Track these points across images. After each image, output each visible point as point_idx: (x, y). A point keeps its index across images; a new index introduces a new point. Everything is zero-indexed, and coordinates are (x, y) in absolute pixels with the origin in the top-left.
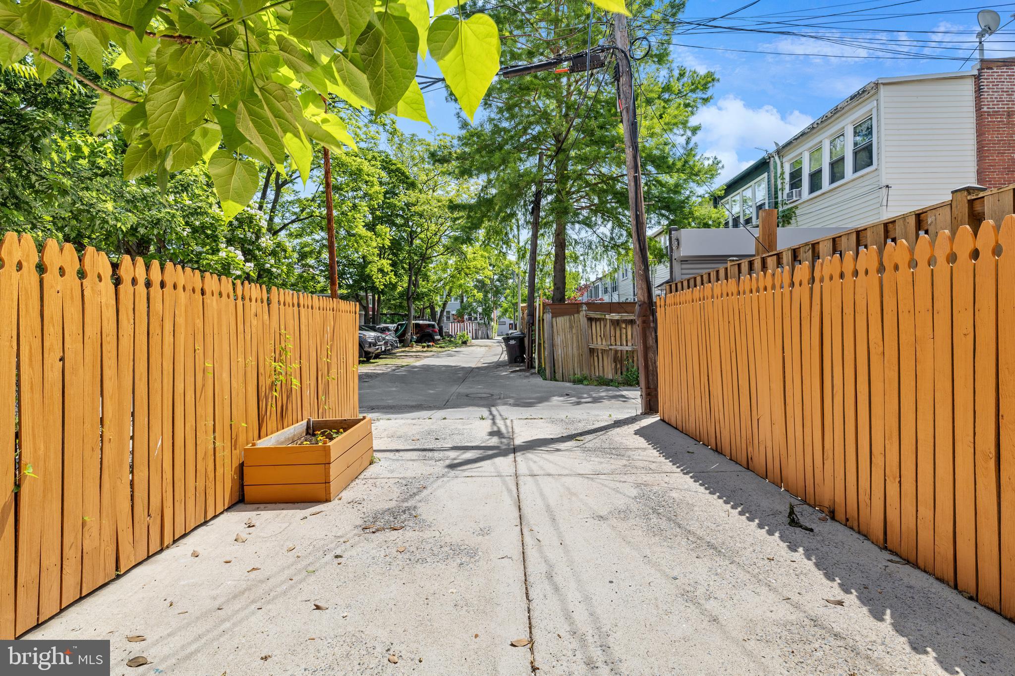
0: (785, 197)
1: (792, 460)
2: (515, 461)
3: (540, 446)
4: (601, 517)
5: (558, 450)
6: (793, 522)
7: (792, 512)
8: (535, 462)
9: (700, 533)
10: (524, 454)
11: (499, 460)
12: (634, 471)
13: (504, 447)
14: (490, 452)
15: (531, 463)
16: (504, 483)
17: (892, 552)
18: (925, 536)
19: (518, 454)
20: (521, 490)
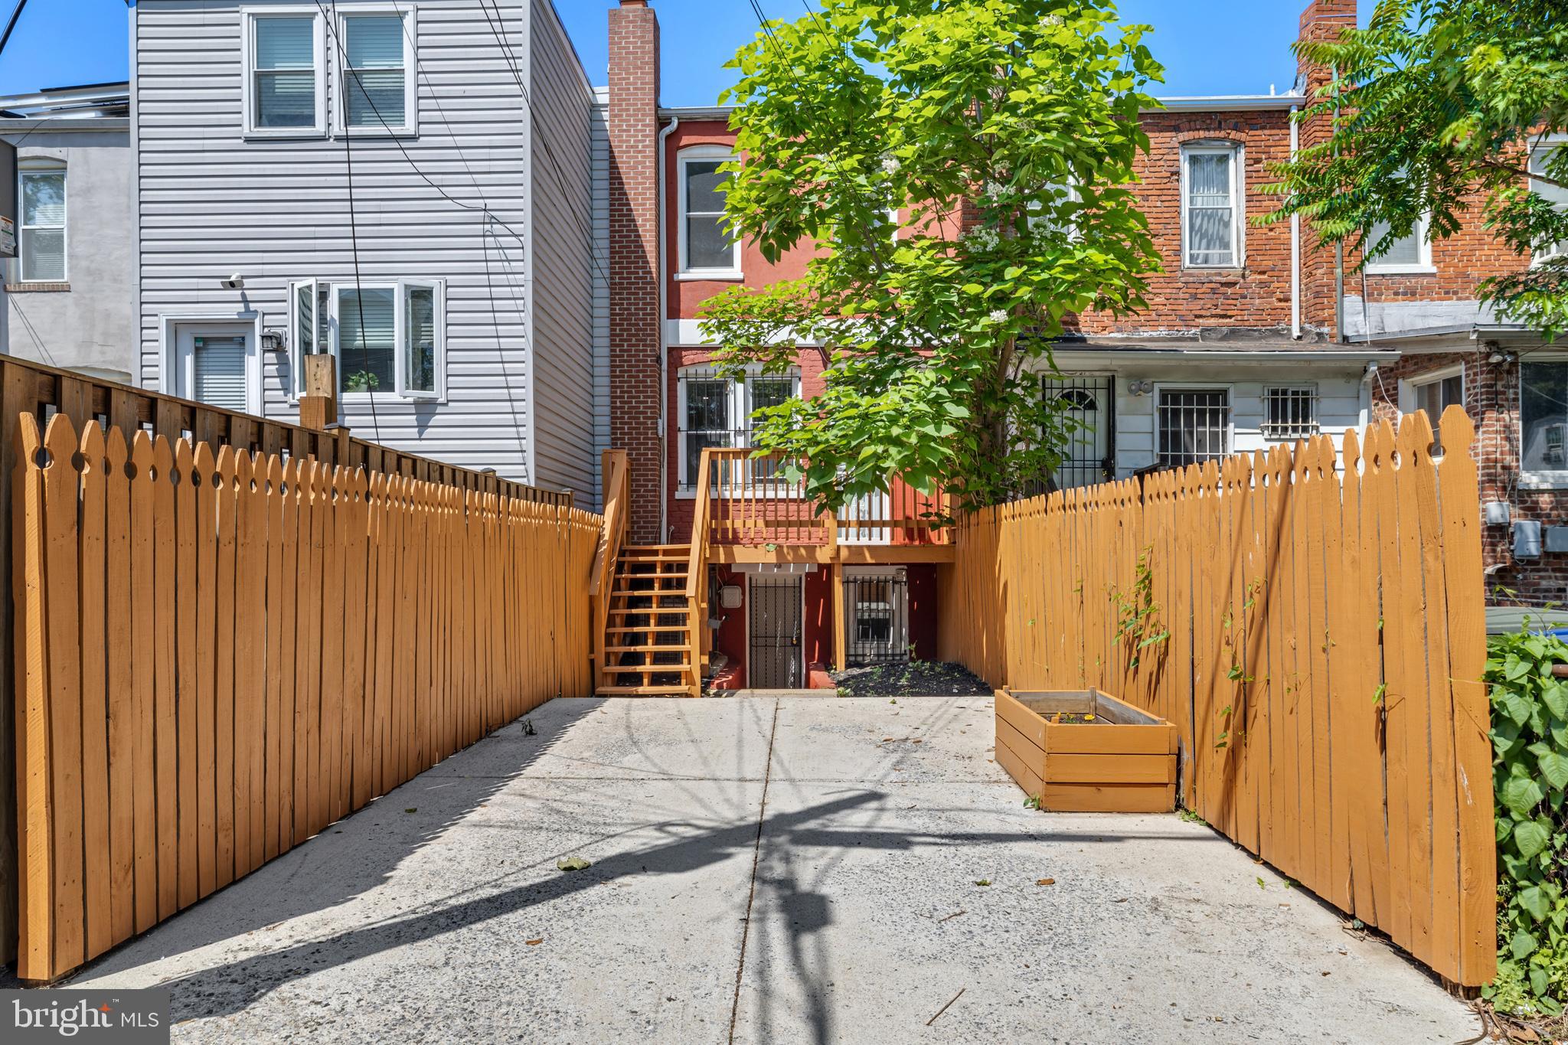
2: (763, 804)
3: (697, 840)
5: (661, 827)
8: (727, 801)
10: (742, 819)
11: (793, 806)
13: (782, 839)
14: (812, 824)
15: (735, 799)
16: (789, 770)
19: (753, 819)
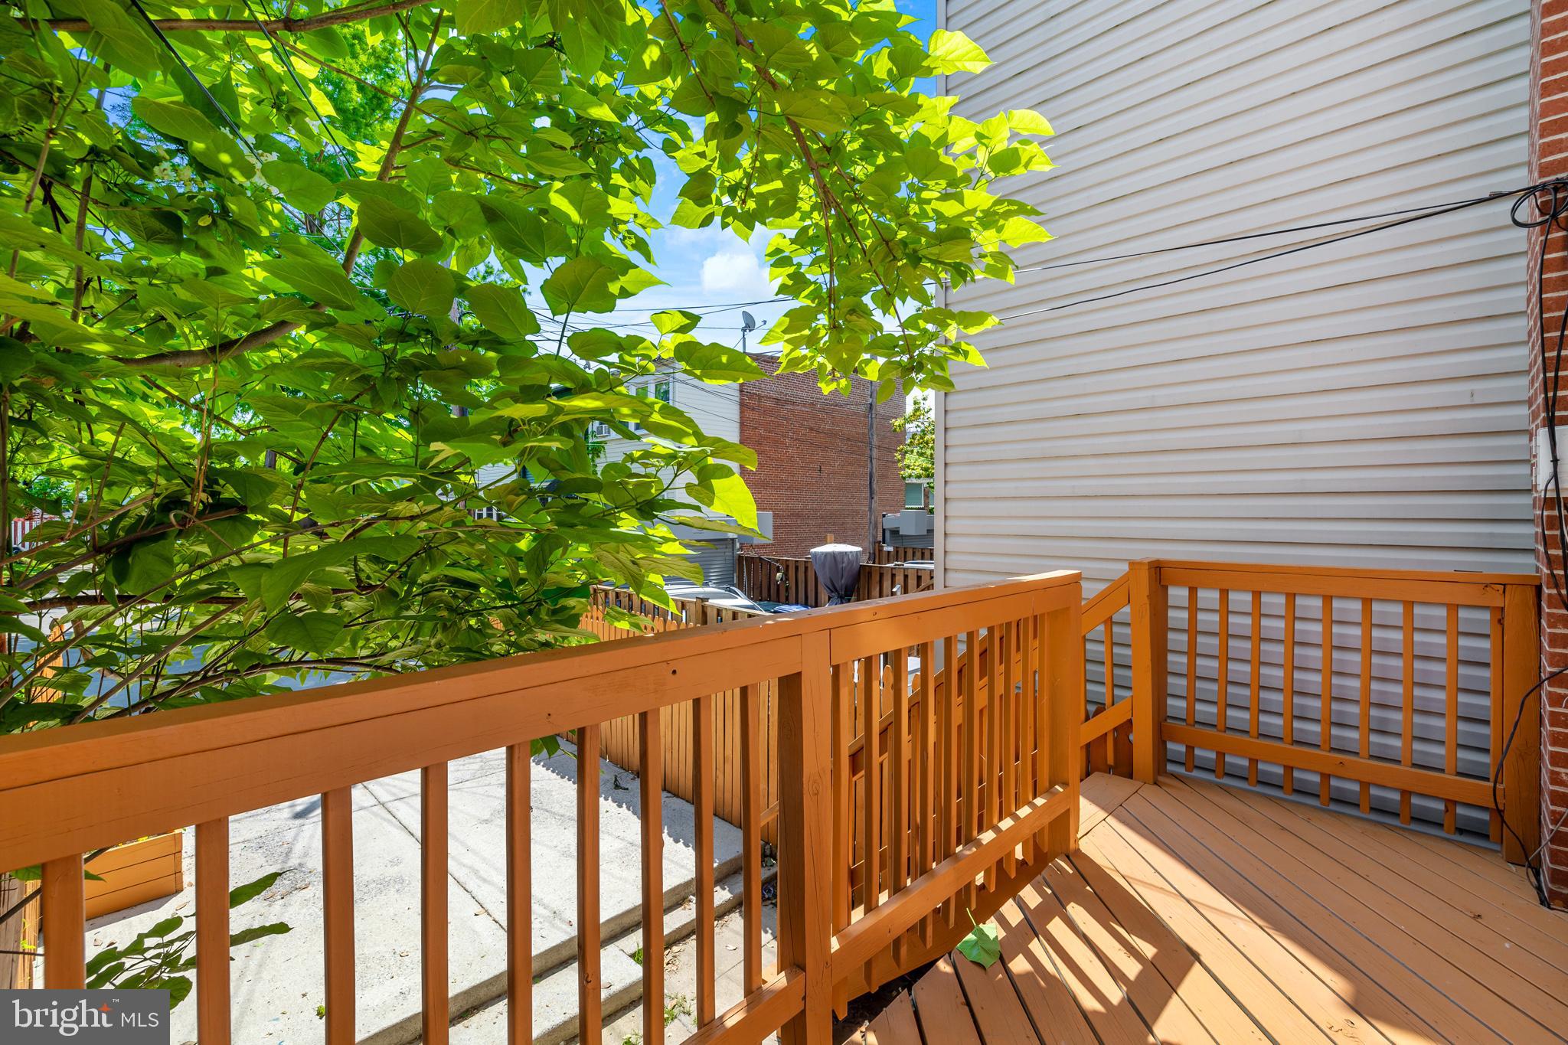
0: (595, 429)
1: (614, 741)
4: (486, 821)
6: (617, 786)
7: (616, 780)
9: (562, 812)
12: (492, 771)
16: (376, 815)
17: (669, 792)
18: (682, 780)
20: (399, 815)
